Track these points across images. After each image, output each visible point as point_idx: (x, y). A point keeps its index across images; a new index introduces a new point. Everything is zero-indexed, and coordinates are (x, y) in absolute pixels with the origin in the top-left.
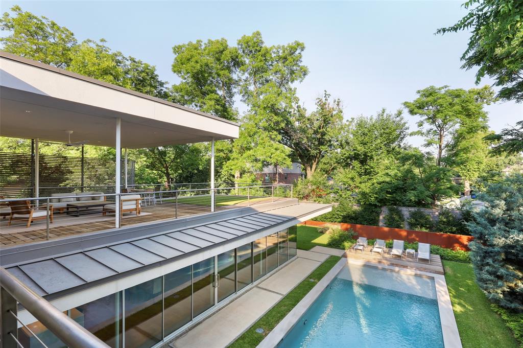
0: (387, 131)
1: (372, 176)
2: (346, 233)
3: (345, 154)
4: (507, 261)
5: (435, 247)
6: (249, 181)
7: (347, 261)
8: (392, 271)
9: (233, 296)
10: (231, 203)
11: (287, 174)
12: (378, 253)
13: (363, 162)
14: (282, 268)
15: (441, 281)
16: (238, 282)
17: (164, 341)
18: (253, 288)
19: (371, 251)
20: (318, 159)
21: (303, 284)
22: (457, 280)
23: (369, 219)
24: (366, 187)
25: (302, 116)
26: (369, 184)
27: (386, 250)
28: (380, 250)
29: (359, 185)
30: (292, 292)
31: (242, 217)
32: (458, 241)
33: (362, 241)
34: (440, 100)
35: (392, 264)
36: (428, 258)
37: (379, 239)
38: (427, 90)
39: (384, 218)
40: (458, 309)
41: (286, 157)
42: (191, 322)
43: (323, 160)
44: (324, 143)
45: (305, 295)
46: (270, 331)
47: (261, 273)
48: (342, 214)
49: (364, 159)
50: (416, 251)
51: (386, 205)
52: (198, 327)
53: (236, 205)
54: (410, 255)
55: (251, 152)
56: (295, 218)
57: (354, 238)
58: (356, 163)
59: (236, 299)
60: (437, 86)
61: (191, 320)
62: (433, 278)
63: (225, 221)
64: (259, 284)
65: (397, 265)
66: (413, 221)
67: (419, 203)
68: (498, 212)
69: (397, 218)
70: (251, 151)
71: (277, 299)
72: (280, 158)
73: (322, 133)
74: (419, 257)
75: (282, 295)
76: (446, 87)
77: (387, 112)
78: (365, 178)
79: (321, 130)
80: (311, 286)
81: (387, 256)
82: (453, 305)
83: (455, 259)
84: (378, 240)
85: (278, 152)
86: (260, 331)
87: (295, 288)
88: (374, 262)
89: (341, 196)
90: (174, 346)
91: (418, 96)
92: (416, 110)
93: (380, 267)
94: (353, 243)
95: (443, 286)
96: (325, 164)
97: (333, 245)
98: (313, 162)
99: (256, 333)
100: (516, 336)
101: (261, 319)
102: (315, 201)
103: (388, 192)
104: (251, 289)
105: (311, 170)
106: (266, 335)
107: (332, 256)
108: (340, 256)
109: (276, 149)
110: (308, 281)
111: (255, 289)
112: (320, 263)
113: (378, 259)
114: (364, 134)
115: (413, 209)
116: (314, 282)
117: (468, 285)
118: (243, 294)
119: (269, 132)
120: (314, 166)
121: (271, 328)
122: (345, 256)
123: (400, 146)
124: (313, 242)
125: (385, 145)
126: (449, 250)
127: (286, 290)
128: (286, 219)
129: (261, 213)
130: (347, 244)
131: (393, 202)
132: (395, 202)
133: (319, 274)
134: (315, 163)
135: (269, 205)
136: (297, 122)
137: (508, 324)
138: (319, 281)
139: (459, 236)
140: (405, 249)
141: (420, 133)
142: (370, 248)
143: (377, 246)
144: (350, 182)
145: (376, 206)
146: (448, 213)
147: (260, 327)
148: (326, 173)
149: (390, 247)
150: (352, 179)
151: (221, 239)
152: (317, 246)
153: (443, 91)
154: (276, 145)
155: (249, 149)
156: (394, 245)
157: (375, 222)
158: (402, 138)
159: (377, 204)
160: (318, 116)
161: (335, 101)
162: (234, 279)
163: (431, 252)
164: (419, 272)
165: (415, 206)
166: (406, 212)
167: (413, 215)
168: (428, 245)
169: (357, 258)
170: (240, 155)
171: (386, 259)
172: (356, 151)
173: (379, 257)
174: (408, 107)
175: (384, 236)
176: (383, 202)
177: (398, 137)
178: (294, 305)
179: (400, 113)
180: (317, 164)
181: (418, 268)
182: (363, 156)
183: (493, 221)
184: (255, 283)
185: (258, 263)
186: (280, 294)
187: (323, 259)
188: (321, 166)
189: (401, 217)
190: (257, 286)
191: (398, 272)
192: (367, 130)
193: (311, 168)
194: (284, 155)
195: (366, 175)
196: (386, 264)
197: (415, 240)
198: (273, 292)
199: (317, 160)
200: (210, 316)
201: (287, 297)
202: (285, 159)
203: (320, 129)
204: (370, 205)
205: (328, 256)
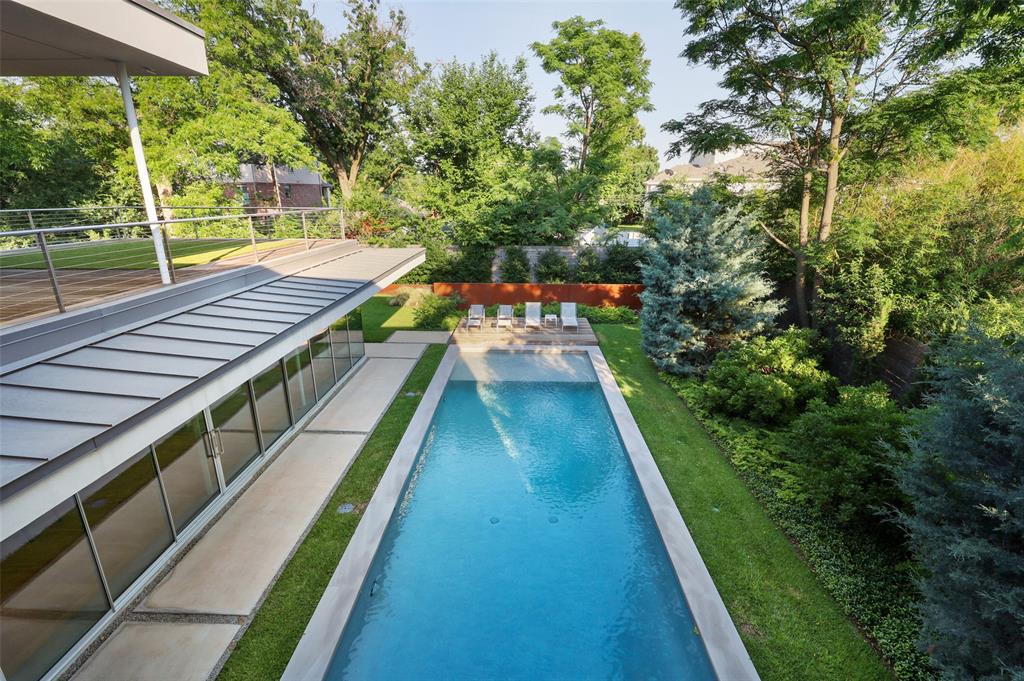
0: (500, 100)
1: (477, 191)
2: (448, 301)
3: (426, 144)
4: (686, 313)
5: (581, 306)
6: (208, 201)
7: (458, 349)
8: (531, 352)
9: (259, 463)
10: (201, 259)
11: (290, 185)
12: (505, 327)
13: (460, 161)
14: (343, 385)
15: (596, 353)
16: (263, 432)
17: (117, 609)
18: (296, 435)
19: (493, 326)
20: (362, 151)
21: (397, 405)
22: (615, 349)
23: (477, 271)
24: (469, 213)
25: (314, 40)
26: (472, 206)
27: (515, 321)
28: (507, 323)
29: (455, 208)
30: (381, 423)
31: (250, 291)
32: (607, 295)
33: (476, 311)
34: (595, 47)
35: (530, 343)
36: (576, 324)
37: (501, 304)
38: (571, 23)
39: (501, 268)
40: (627, 389)
41: (301, 144)
42: (174, 544)
43: (373, 155)
44: (373, 115)
45: (408, 422)
46: (368, 502)
47: (304, 403)
48: (430, 267)
49: (463, 156)
50: (559, 316)
51: (503, 244)
52: (197, 548)
53: (219, 262)
54: (551, 324)
55: (198, 124)
56: (371, 283)
57: (462, 308)
58: (447, 165)
59: (266, 466)
60: (588, 18)
61: (174, 540)
62: (586, 353)
63: (211, 304)
64: (307, 424)
65: (536, 343)
66: (543, 269)
67: (549, 240)
68: (680, 246)
69: (519, 266)
70: (200, 120)
71: (356, 444)
72: (285, 146)
73: (368, 91)
74: (565, 324)
75: (364, 433)
76: (600, 22)
77: (499, 59)
78: (466, 193)
79: (367, 84)
80: (414, 404)
81: (519, 331)
82: (620, 386)
83: (604, 320)
84: (501, 306)
85: (278, 129)
86: (346, 509)
87: (385, 415)
88: (502, 345)
89: (424, 231)
90: (149, 607)
91: (555, 35)
92: (556, 63)
93: (512, 350)
94: (459, 316)
95: (601, 362)
96: (378, 163)
97: (428, 324)
98: (352, 158)
99: (340, 515)
100: (690, 405)
101: (339, 488)
102: (371, 243)
103: (506, 221)
104: (292, 439)
105: (348, 177)
106: (362, 512)
107: (431, 345)
108: (445, 342)
109: (273, 122)
110: (405, 397)
111: (301, 436)
112: (414, 362)
113: (508, 339)
114: (459, 103)
115: (543, 249)
116: (416, 397)
117: (628, 354)
118: (279, 452)
119: (244, 73)
120: (354, 169)
121: (366, 496)
122: (452, 341)
123: (521, 134)
124: (384, 325)
125: (497, 128)
126: (597, 309)
127: (368, 421)
128: (358, 286)
129: (292, 276)
130: (450, 321)
131: (514, 239)
132: (517, 238)
133: (418, 380)
134: (357, 162)
135: (303, 258)
136: (303, 57)
137: (679, 394)
138: (424, 392)
139: (609, 286)
140: (543, 316)
141: (558, 109)
142: (490, 322)
143: (501, 317)
144: (440, 202)
145: (486, 246)
146: (590, 252)
147: (344, 502)
148: (382, 185)
149: (520, 315)
150: (442, 196)
151: (243, 348)
152: (397, 332)
153: (595, 30)
154: (268, 111)
155: (192, 114)
156: (526, 313)
157: (486, 276)
158: (525, 118)
159: (491, 243)
160: (357, 49)
161: (392, 17)
162: (252, 428)
163: (578, 316)
164: (568, 348)
165: (544, 244)
166: (532, 253)
167: (544, 260)
168: (574, 304)
169: (474, 342)
170: (164, 132)
171: (520, 337)
172: (447, 139)
173: (508, 335)
174: (540, 54)
175: (509, 299)
176: (497, 238)
177: (517, 115)
178: (395, 445)
179: (521, 66)
180: (360, 164)
181: (566, 343)
182: (459, 151)
183: (673, 259)
184: (298, 426)
185: (295, 377)
186: (360, 433)
187: (417, 352)
188: (370, 167)
189: (525, 264)
190: (303, 430)
191: (540, 353)
192: (464, 94)
193: (348, 171)
194: (294, 138)
195: (466, 189)
196: (520, 344)
197: (552, 300)
198: (344, 432)
199: (359, 154)
200: (217, 518)
201: (377, 433)
202: (297, 147)
203: (363, 81)
204: (479, 245)
205: (423, 347)
